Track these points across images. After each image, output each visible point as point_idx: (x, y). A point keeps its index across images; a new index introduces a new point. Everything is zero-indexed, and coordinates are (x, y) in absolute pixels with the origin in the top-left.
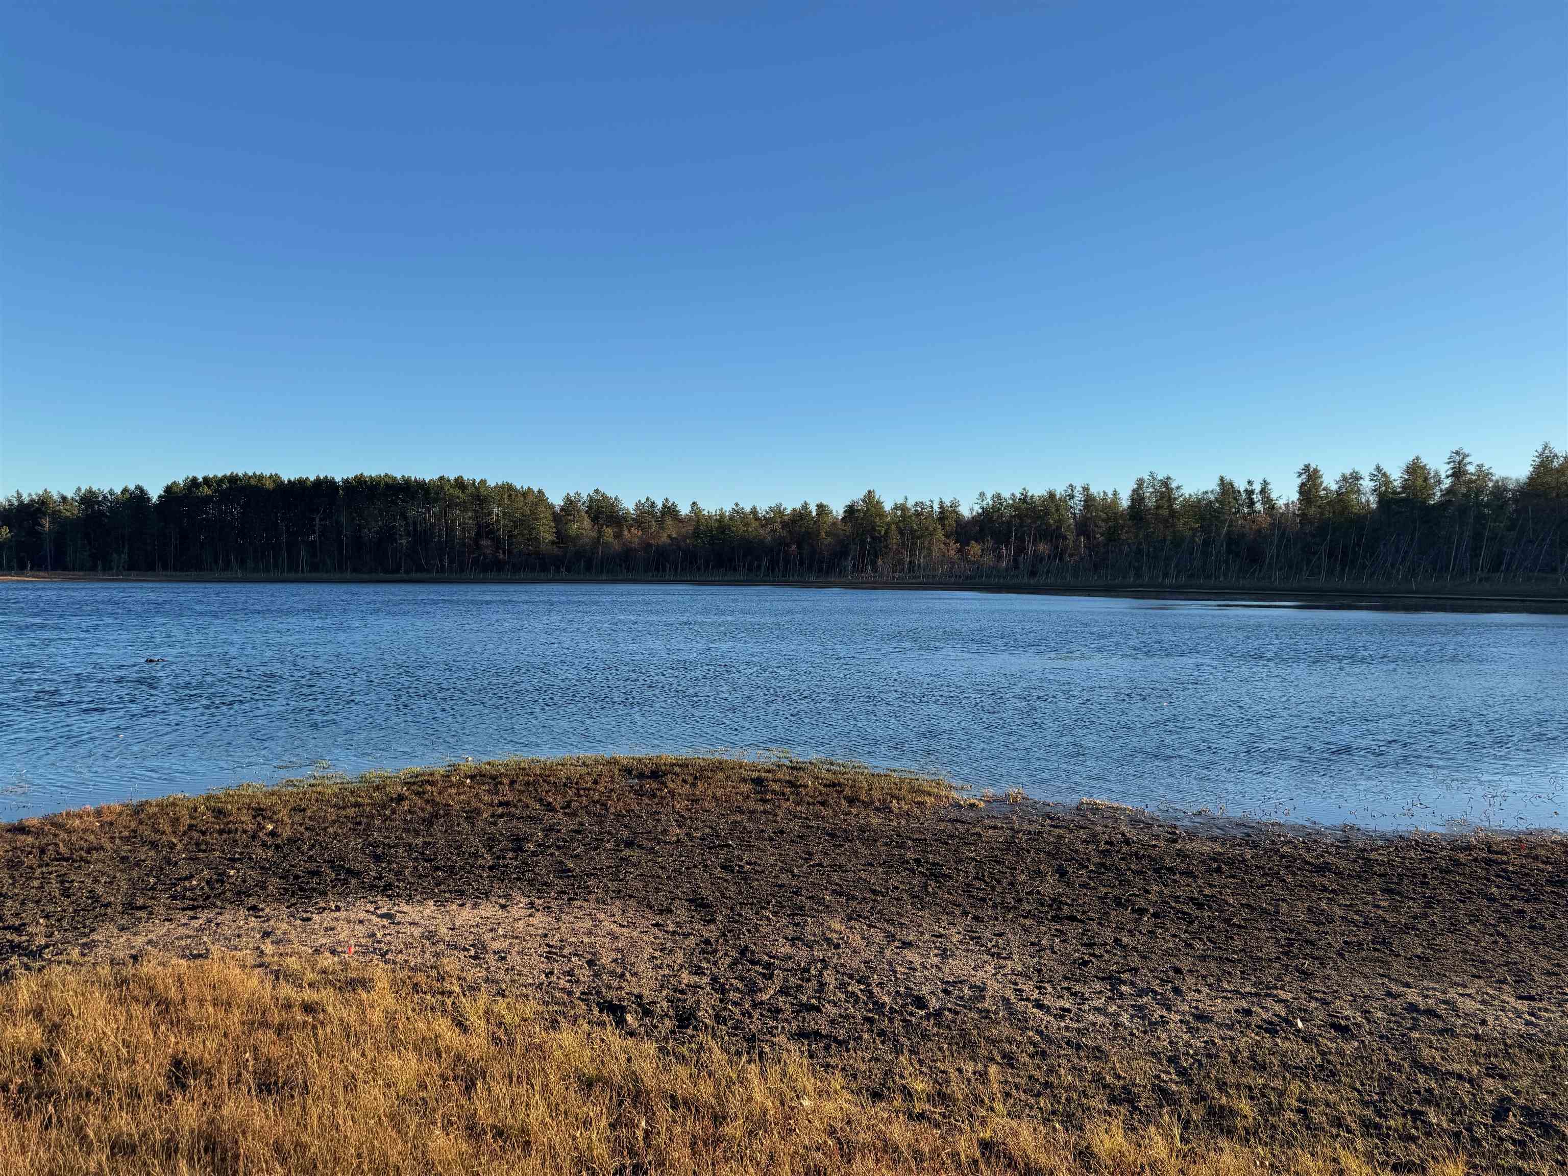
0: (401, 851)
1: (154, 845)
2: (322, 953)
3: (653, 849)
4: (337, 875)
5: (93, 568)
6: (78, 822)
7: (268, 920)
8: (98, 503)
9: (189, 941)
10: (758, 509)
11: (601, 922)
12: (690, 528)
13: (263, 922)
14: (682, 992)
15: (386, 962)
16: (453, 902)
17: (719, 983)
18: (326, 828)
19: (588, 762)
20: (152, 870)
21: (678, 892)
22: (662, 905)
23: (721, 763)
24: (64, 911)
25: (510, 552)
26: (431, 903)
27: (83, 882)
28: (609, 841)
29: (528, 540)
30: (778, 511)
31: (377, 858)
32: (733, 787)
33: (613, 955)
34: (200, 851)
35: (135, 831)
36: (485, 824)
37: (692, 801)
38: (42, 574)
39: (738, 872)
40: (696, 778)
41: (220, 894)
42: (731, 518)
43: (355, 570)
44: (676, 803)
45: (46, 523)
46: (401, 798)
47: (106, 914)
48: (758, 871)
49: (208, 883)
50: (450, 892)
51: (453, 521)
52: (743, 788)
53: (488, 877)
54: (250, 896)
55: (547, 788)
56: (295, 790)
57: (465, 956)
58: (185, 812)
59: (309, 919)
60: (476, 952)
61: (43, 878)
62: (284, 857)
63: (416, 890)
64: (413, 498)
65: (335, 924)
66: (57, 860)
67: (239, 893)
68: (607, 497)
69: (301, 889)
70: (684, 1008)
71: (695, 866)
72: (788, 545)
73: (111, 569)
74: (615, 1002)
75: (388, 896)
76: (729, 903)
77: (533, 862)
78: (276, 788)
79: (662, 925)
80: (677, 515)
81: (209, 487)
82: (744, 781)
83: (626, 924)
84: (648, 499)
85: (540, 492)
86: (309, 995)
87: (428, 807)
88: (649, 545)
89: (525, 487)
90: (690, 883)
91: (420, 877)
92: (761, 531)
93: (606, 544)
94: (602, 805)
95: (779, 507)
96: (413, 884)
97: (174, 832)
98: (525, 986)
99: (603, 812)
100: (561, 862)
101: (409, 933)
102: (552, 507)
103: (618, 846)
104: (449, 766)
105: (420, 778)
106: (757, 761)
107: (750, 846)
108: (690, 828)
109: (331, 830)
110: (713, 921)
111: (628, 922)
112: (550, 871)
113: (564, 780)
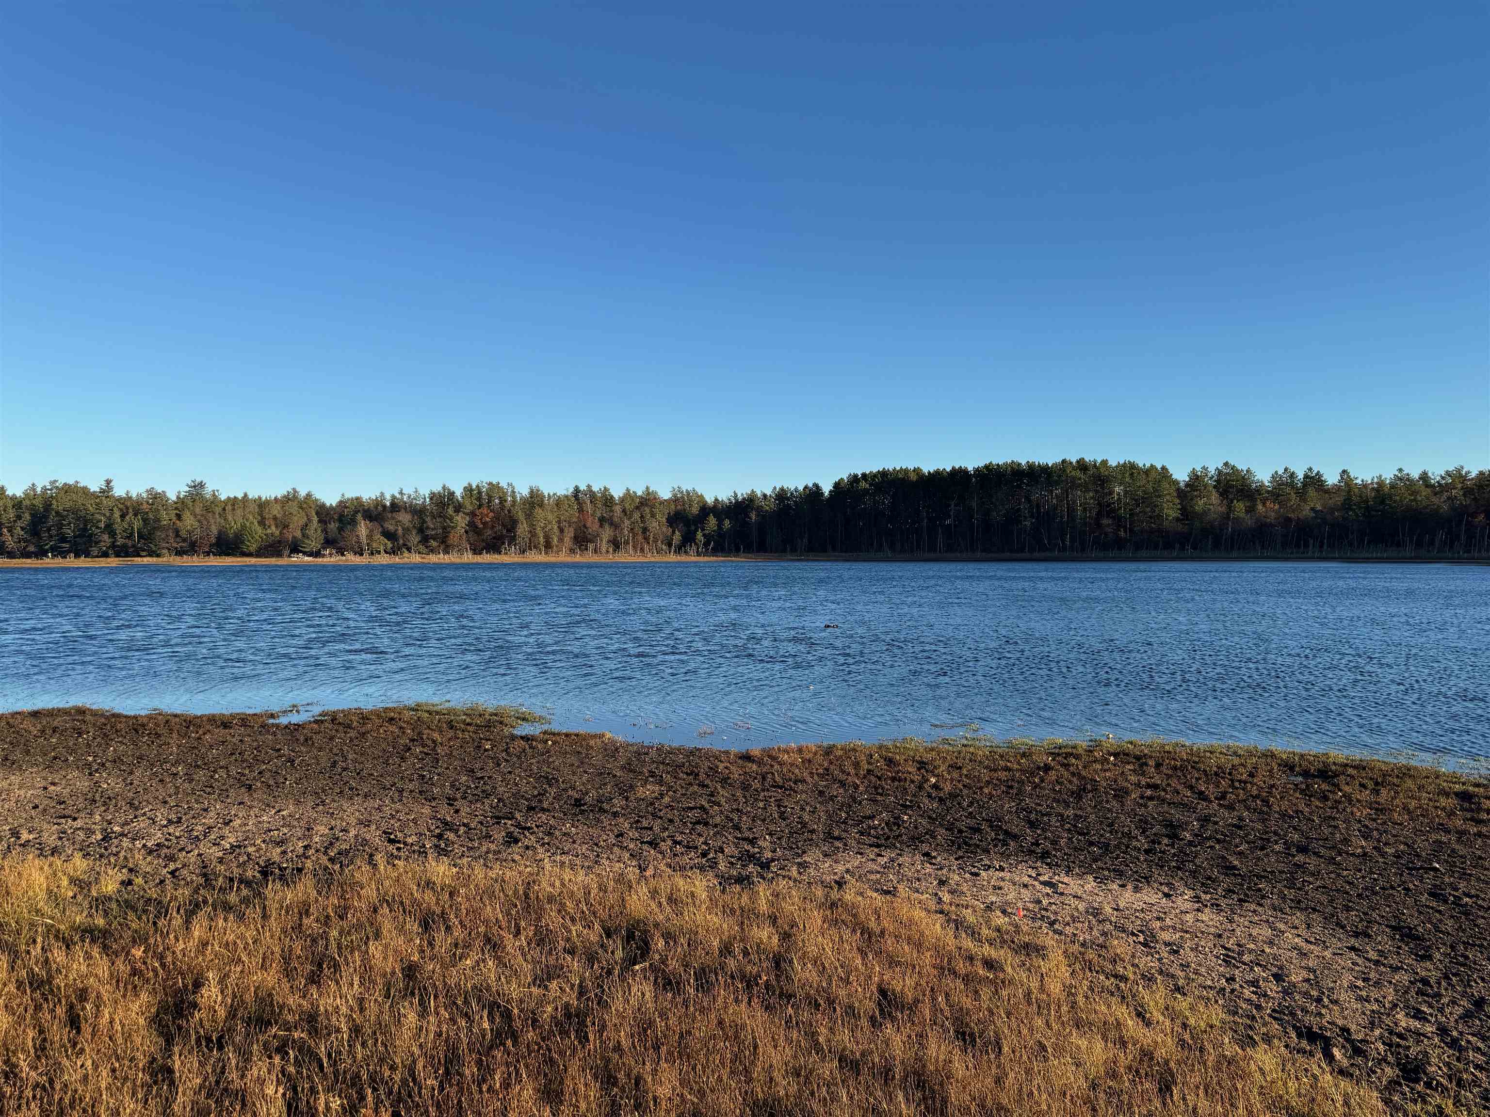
0: (1054, 820)
1: (842, 784)
2: (994, 911)
3: (1334, 859)
4: (996, 834)
5: (784, 551)
6: (786, 756)
7: (941, 869)
8: (788, 499)
9: (878, 876)
10: (1430, 474)
11: (1283, 932)
12: (1339, 499)
13: (937, 869)
14: (1400, 1036)
15: (1055, 932)
16: (1114, 882)
17: (1451, 1036)
18: (981, 788)
19: (1240, 752)
20: (842, 806)
21: (1374, 915)
22: (1356, 927)
23: (1409, 770)
24: (782, 831)
25: (1131, 530)
26: (1090, 878)
27: (793, 808)
28: (1276, 843)
29: (1151, 517)
30: (1458, 476)
31: (1032, 825)
32: (1430, 800)
33: (1304, 974)
34: (878, 794)
35: (827, 769)
36: (1134, 805)
37: (1377, 809)
38: (750, 555)
39: (1453, 903)
40: (1377, 784)
41: (898, 836)
42: (1393, 486)
43: (983, 551)
44: (1355, 810)
45: (753, 516)
46: (1047, 768)
47: (812, 839)
48: (1483, 907)
49: (887, 824)
50: (1108, 869)
51: (1074, 502)
52: (1443, 801)
53: (1145, 860)
54: (922, 842)
55: (1196, 775)
56: (951, 748)
57: (1134, 941)
58: (863, 758)
59: (977, 875)
60: (1145, 939)
61: (766, 801)
62: (948, 810)
63: (1074, 862)
64: (1037, 482)
65: (1002, 884)
66: (774, 787)
67: (913, 838)
68: (1237, 470)
69: (966, 843)
70: (1407, 1056)
71: (1392, 888)
72: (1474, 515)
73: (796, 551)
74: (1315, 1029)
75: (1047, 864)
76: (1448, 940)
77: (1192, 852)
78: (935, 745)
79: (1360, 950)
80: (1322, 485)
81: (866, 481)
82: (1447, 795)
83: (1313, 940)
84: (1286, 470)
85: (1163, 468)
86: (988, 951)
87: (1075, 780)
88: (1289, 520)
89: (1148, 465)
90: (1389, 906)
91: (1075, 849)
92: (1435, 500)
93: (1237, 519)
94: (1263, 801)
95: (1459, 471)
96: (1070, 855)
97: (857, 775)
98: (1205, 988)
99: (1265, 809)
100: (1223, 857)
101: (1073, 906)
102: (1176, 482)
103: (1288, 848)
104: (1091, 741)
105: (1063, 750)
106: (1459, 771)
107: (1465, 874)
108: (1379, 841)
109: (986, 791)
110: (1430, 958)
111: (1316, 939)
112: (1212, 865)
113: (1215, 769)
